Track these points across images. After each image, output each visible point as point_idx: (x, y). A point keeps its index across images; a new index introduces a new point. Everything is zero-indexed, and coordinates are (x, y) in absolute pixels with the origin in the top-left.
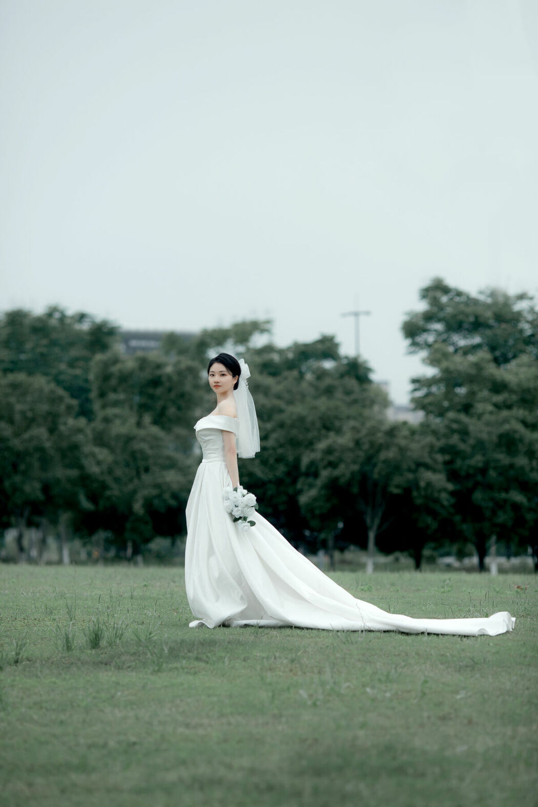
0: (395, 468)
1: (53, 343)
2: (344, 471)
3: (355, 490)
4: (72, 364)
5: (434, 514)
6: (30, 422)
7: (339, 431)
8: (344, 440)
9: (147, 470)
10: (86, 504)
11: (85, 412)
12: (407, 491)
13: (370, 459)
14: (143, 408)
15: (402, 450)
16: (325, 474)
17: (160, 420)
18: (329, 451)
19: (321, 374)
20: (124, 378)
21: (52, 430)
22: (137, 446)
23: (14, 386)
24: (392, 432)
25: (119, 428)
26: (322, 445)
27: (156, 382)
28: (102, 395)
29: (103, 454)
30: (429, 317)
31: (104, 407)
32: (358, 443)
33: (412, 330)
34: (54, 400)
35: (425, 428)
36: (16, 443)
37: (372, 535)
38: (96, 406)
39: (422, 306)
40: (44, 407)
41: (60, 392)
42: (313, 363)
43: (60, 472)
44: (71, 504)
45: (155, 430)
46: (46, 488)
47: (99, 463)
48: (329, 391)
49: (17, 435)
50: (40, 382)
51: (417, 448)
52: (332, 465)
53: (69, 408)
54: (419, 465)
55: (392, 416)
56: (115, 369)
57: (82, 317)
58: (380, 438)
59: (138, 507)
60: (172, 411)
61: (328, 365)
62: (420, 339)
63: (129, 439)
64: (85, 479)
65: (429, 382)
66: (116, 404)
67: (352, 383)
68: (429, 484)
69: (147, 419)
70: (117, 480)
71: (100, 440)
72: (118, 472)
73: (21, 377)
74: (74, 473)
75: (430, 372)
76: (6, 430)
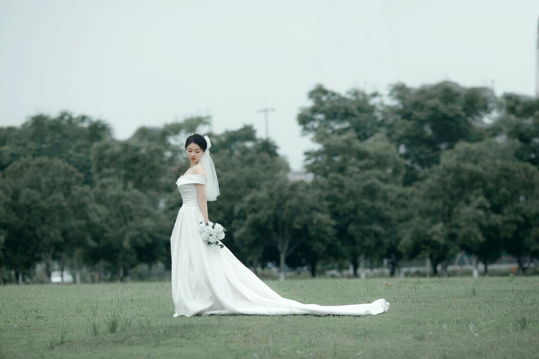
0: (296, 211)
1: (65, 136)
2: (263, 215)
3: (271, 227)
4: (78, 150)
5: (322, 241)
6: (52, 188)
7: (258, 188)
8: (262, 194)
9: (131, 219)
10: (92, 243)
11: (88, 181)
12: (305, 227)
13: (280, 206)
14: (127, 177)
15: (301, 199)
16: (250, 217)
17: (139, 185)
18: (253, 202)
19: (245, 151)
20: (114, 158)
21: (67, 195)
22: (124, 203)
23: (40, 165)
24: (294, 187)
25: (111, 192)
26: (248, 198)
27: (135, 160)
28: (99, 169)
29: (101, 209)
30: (314, 110)
31: (101, 177)
32: (271, 196)
33: (304, 120)
34: (68, 174)
35: (315, 184)
36: (43, 204)
37: (283, 258)
38: (95, 177)
39: (309, 103)
40: (62, 179)
41: (72, 168)
42: (239, 144)
43: (74, 223)
44: (81, 243)
45: (136, 192)
46: (64, 234)
47: (99, 215)
48: (251, 162)
49: (44, 198)
50: (57, 162)
51: (311, 198)
52: (255, 211)
53: (78, 179)
54: (313, 209)
55: (292, 178)
56: (107, 152)
57: (83, 118)
58: (286, 192)
59: (126, 244)
60: (146, 179)
61: (249, 144)
62: (309, 125)
63: (119, 198)
64: (90, 226)
65: (317, 154)
66: (108, 176)
67: (265, 156)
68: (319, 222)
69: (130, 185)
70: (111, 226)
71: (99, 200)
72: (113, 221)
73: (45, 159)
74: (83, 222)
75: (317, 147)
76: (37, 195)
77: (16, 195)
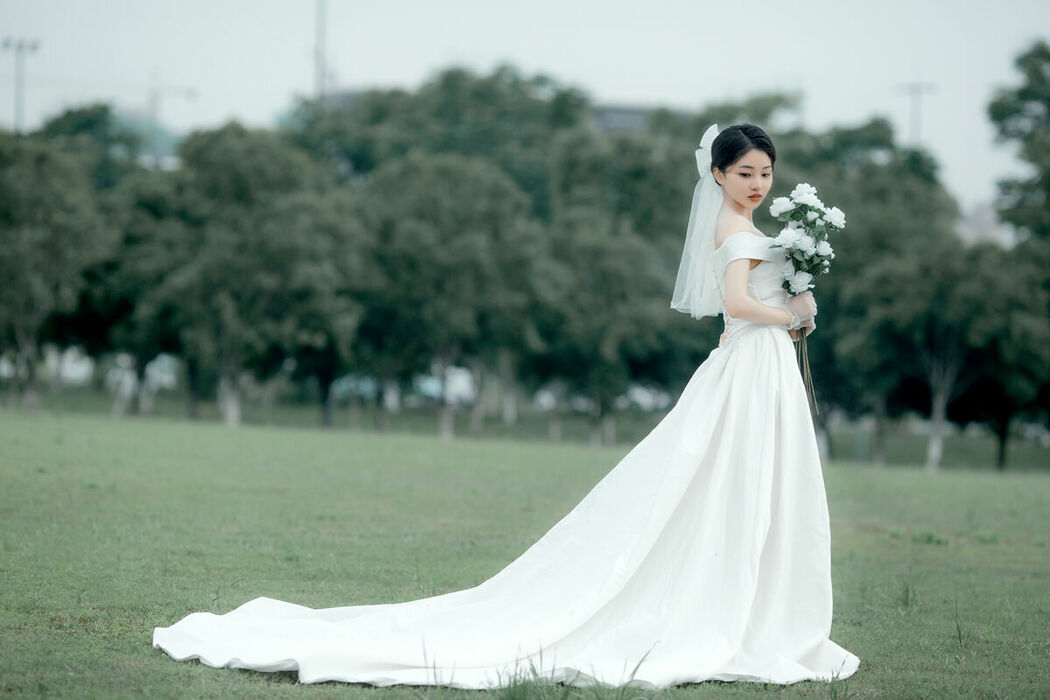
0: (977, 308)
1: (503, 115)
2: (905, 311)
3: (918, 337)
4: (527, 143)
5: (1029, 374)
6: (463, 223)
7: (898, 253)
8: (903, 265)
9: (623, 297)
10: (535, 342)
11: (541, 212)
12: (994, 344)
13: (942, 295)
14: (621, 209)
15: (990, 284)
16: (876, 313)
17: (645, 225)
18: (883, 280)
19: (870, 171)
20: (597, 167)
21: (496, 235)
22: (613, 263)
23: (444, 173)
24: (976, 255)
25: (585, 237)
26: (872, 272)
27: (639, 174)
28: (566, 187)
29: (562, 273)
30: (1025, 94)
31: (569, 204)
32: (926, 271)
33: (1001, 112)
34: (497, 194)
35: (1021, 252)
36: (442, 255)
37: (939, 404)
38: (556, 202)
40: (482, 205)
41: (508, 184)
42: (857, 155)
43: (504, 298)
44: (516, 343)
45: (636, 242)
46: (482, 319)
47: (556, 286)
48: (881, 195)
49: (444, 241)
50: (481, 169)
51: (1009, 281)
52: (887, 301)
53: (518, 207)
54: (1014, 305)
55: (968, 234)
56: (585, 154)
57: (541, 80)
58: (958, 265)
59: (609, 351)
60: (660, 215)
61: (881, 157)
62: (1014, 124)
63: (597, 253)
64: (535, 308)
65: (1027, 187)
66: (585, 202)
67: (913, 184)
68: (1026, 335)
69: (626, 225)
70: (582, 310)
71: (560, 252)
72: (585, 299)
73: (452, 160)
74: (520, 300)
75: (1025, 171)
76: (428, 235)
77: (386, 231)
